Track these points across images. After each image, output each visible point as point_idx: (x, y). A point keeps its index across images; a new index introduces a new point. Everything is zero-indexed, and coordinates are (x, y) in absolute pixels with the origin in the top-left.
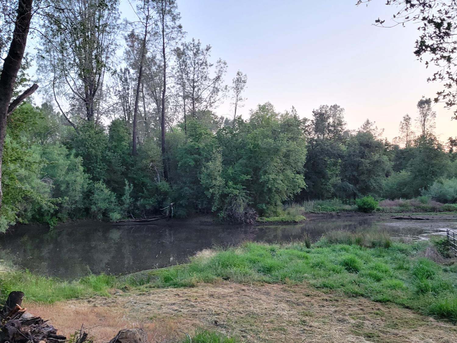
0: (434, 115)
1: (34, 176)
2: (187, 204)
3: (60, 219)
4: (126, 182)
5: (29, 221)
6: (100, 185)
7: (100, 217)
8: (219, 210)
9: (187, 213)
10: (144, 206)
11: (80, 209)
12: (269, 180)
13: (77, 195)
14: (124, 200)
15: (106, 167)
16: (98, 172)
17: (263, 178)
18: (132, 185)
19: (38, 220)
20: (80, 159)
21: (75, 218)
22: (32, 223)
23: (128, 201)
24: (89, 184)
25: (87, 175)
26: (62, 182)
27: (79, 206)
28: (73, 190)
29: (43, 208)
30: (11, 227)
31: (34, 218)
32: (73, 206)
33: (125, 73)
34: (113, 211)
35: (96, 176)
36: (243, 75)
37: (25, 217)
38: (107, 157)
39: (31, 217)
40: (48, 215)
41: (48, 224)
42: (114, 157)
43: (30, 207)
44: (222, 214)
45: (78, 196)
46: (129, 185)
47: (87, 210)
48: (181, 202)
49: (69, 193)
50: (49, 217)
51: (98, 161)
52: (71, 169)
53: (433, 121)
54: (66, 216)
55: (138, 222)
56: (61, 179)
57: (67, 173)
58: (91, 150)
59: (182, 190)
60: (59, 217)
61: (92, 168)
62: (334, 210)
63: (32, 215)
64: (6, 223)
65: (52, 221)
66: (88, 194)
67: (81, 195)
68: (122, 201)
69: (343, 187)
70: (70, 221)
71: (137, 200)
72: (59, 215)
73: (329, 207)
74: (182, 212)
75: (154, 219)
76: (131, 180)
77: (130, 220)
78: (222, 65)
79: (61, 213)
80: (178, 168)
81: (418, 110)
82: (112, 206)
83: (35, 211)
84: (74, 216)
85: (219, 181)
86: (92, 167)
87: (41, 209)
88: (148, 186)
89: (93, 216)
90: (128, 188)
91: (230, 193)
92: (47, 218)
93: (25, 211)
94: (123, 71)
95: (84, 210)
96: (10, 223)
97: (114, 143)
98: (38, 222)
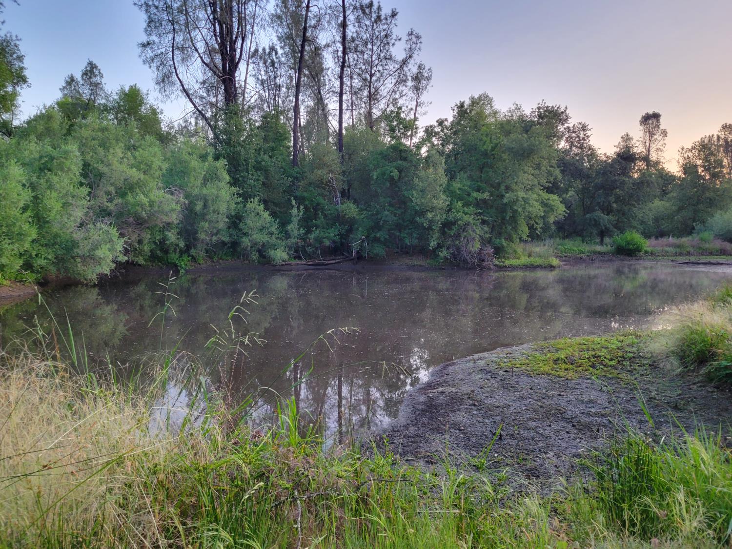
0: (664, 133)
1: (152, 184)
2: (387, 237)
3: (194, 259)
4: (294, 202)
5: (145, 260)
6: (255, 205)
7: (255, 256)
8: (439, 246)
9: (386, 251)
10: (319, 240)
11: (224, 243)
12: (517, 200)
13: (219, 219)
14: (290, 232)
15: (262, 178)
16: (250, 185)
17: (508, 197)
18: (302, 207)
19: (159, 259)
20: (223, 162)
21: (216, 258)
22: (150, 264)
23: (296, 233)
24: (237, 203)
25: (234, 189)
26: (197, 197)
27: (223, 239)
28: (214, 212)
29: (168, 240)
30: (119, 264)
31: (153, 257)
32: (215, 238)
33: (270, 54)
34: (274, 247)
35: (247, 192)
36: (426, 69)
37: (140, 253)
38: (263, 163)
39: (149, 254)
40: (175, 250)
41: (176, 266)
42: (273, 164)
43: (147, 236)
44: (444, 253)
45: (222, 223)
46: (298, 208)
47: (235, 245)
48: (378, 235)
49: (208, 217)
50: (178, 255)
51: (250, 168)
52: (211, 177)
53: (662, 142)
54: (203, 254)
55: (310, 265)
56: (196, 191)
57: (204, 184)
58: (239, 148)
59: (379, 216)
60: (192, 256)
61: (240, 179)
62: (583, 252)
63: (151, 251)
64: (111, 257)
65: (183, 260)
66: (236, 221)
67: (227, 220)
68: (286, 232)
69: (595, 220)
70: (209, 263)
71: (309, 231)
72: (193, 252)
73: (575, 248)
74: (379, 250)
75: (334, 261)
76: (300, 200)
77: (299, 262)
78: (415, 40)
79: (195, 248)
80: (372, 182)
81: (642, 128)
82: (273, 240)
83: (155, 243)
84: (215, 254)
85: (442, 201)
86: (241, 176)
87: (164, 241)
88: (326, 210)
89: (243, 256)
90: (296, 213)
91: (457, 220)
92: (174, 257)
93: (140, 242)
94: (267, 51)
95: (229, 245)
96: (116, 257)
97: (271, 144)
98: (161, 262)
